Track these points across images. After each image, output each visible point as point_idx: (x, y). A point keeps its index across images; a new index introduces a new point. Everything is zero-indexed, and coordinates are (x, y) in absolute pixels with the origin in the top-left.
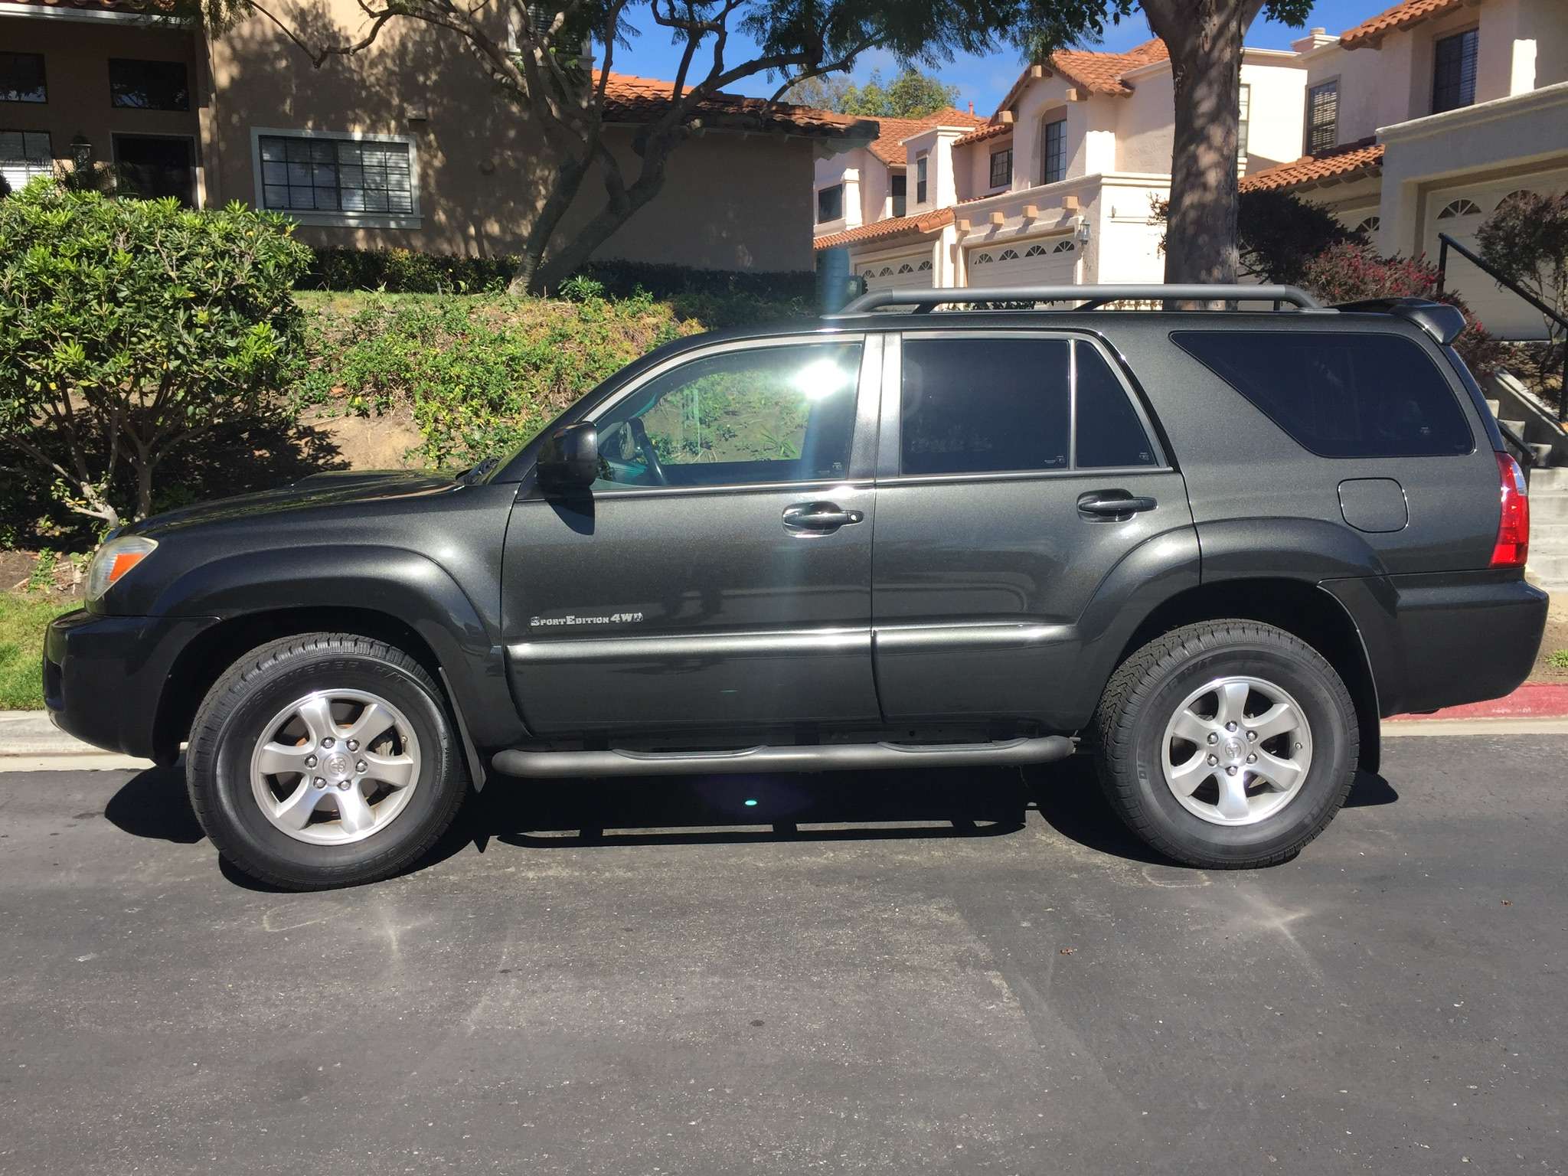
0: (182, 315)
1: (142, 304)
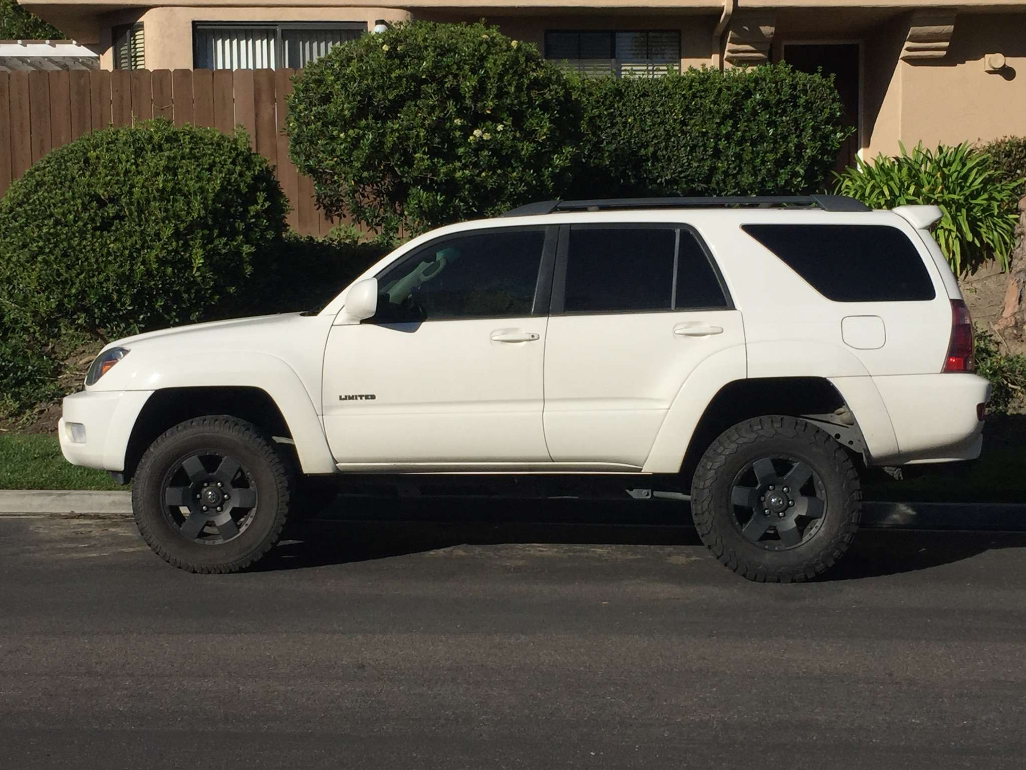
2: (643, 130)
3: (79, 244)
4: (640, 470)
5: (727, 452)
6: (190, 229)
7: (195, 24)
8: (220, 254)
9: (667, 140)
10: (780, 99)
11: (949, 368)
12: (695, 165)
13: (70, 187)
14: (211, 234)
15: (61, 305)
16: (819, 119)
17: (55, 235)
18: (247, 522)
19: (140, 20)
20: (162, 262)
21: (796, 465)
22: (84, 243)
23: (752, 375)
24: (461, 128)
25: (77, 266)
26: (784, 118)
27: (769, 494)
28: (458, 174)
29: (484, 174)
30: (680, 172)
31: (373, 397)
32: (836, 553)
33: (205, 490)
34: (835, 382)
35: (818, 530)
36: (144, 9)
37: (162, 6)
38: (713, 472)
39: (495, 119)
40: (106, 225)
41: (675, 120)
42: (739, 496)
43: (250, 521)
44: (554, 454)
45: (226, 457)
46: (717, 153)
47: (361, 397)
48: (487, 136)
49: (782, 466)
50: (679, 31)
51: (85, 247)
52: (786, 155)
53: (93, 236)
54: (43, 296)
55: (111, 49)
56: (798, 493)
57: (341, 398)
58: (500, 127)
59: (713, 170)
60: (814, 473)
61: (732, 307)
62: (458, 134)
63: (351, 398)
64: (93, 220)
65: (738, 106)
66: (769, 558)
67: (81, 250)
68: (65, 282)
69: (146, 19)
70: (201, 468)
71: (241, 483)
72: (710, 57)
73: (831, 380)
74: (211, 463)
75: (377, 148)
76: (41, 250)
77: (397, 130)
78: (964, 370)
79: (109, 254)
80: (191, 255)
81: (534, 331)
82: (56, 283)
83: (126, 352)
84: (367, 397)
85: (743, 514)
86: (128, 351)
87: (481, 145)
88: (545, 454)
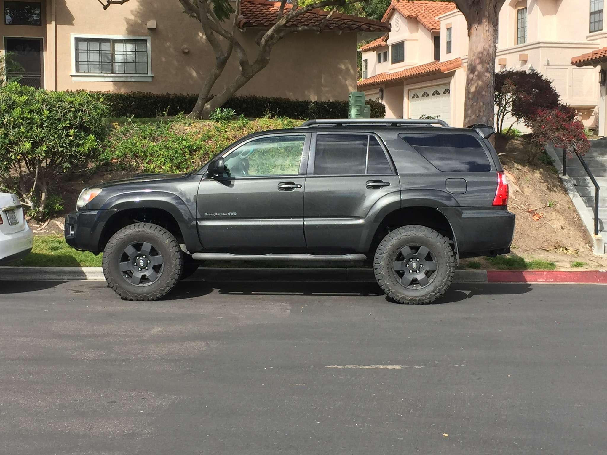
0: (65, 132)
1: (51, 129)
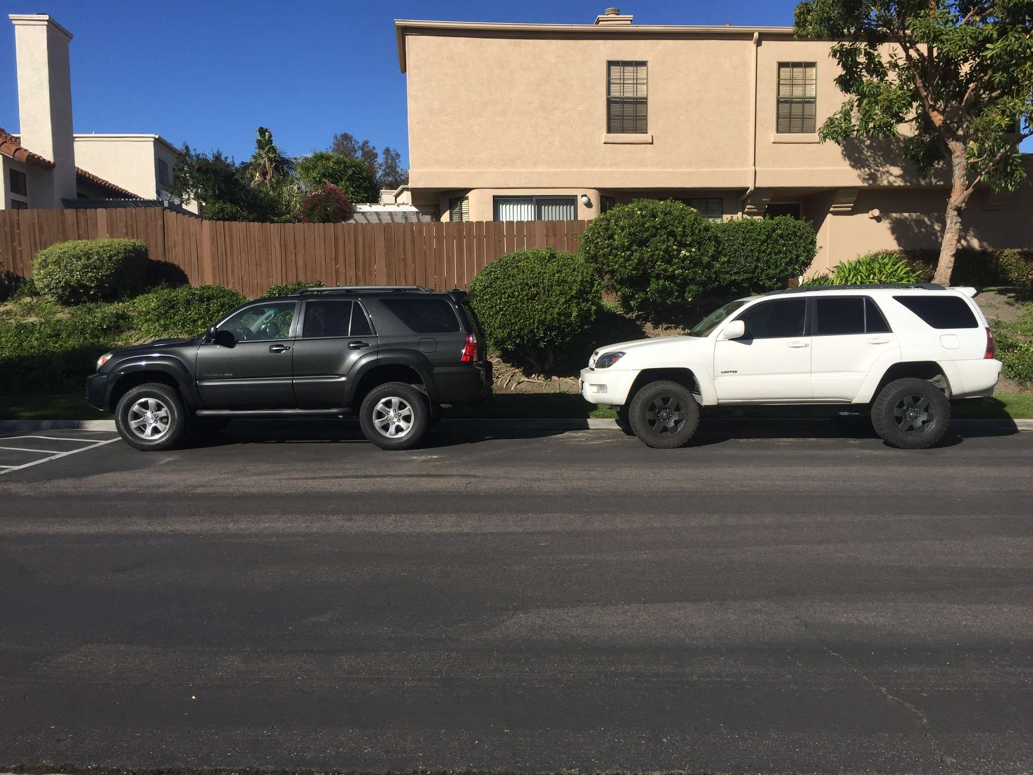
2: (724, 249)
3: (521, 306)
4: (851, 402)
5: (893, 394)
6: (570, 300)
7: (494, 197)
8: (583, 310)
9: (735, 253)
10: (789, 233)
11: (986, 357)
12: (748, 265)
13: (513, 280)
14: (579, 301)
15: (509, 334)
16: (806, 243)
17: (508, 302)
18: (681, 426)
19: (467, 195)
20: (559, 314)
21: (922, 399)
22: (523, 305)
23: (902, 361)
24: (676, 250)
25: (519, 317)
26: (790, 242)
27: (909, 411)
28: (677, 272)
29: (687, 272)
30: (741, 268)
31: (736, 372)
32: (940, 436)
33: (662, 413)
34: (939, 363)
35: (932, 426)
36: (469, 190)
37: (478, 188)
38: (887, 402)
39: (691, 245)
40: (533, 298)
41: (739, 243)
42: (897, 412)
43: (682, 426)
44: (814, 396)
45: (672, 399)
46: (758, 260)
47: (731, 372)
48: (688, 254)
49: (916, 399)
50: (722, 199)
51: (524, 307)
52: (791, 259)
53: (528, 302)
54: (501, 331)
55: (448, 211)
56: (923, 411)
57: (722, 373)
58: (693, 250)
59: (756, 267)
60: (931, 402)
61: (891, 332)
62: (675, 253)
63: (726, 372)
64: (527, 295)
65: (769, 237)
66: (911, 438)
67: (521, 309)
68: (512, 324)
69: (470, 195)
70: (662, 402)
71: (678, 409)
72: (737, 214)
73: (938, 362)
74: (666, 400)
75: (640, 260)
76: (501, 309)
77: (650, 252)
78: (992, 358)
79: (535, 311)
80: (572, 311)
81: (806, 343)
82: (508, 324)
83: (624, 354)
84: (733, 372)
85: (899, 420)
86: (625, 353)
87: (685, 257)
88: (811, 396)
